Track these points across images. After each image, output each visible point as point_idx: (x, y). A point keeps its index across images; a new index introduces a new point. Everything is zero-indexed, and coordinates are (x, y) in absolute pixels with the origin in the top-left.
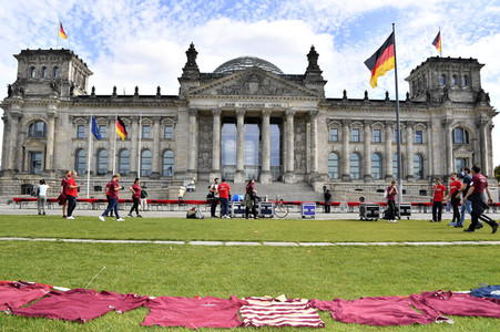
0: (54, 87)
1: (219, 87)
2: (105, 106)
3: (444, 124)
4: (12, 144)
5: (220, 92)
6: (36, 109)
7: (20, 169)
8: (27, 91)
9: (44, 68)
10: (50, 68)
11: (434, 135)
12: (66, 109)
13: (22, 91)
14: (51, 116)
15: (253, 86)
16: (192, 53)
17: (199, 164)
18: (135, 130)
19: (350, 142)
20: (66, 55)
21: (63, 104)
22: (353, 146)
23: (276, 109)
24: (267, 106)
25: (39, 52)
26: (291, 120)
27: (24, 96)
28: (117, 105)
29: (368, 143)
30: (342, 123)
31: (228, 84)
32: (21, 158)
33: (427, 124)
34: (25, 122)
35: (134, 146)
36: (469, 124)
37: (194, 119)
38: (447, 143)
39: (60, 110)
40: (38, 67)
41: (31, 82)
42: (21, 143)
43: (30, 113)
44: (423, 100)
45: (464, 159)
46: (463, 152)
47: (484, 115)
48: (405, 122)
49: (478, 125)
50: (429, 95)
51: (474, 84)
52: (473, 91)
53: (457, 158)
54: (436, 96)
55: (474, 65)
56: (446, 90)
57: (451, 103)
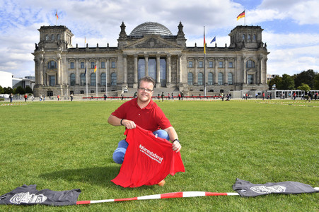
1: (136, 44)
2: (83, 53)
3: (242, 59)
5: (137, 46)
11: (238, 64)
15: (152, 44)
16: (123, 27)
17: (128, 79)
20: (62, 28)
23: (162, 54)
24: (158, 52)
26: (169, 59)
30: (194, 59)
31: (140, 43)
33: (235, 59)
35: (97, 71)
36: (255, 58)
38: (243, 67)
44: (234, 46)
45: (252, 75)
46: (251, 72)
47: (261, 54)
48: (224, 58)
49: (259, 59)
50: (236, 45)
51: (258, 39)
52: (257, 42)
53: (249, 75)
54: (239, 45)
55: (259, 29)
56: (243, 43)
57: (246, 49)
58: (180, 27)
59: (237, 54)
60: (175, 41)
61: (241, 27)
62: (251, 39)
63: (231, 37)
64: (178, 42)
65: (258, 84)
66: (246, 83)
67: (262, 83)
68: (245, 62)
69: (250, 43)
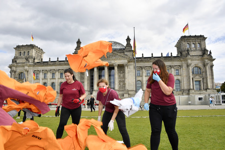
0: (27, 59)
2: (46, 66)
3: (188, 66)
6: (21, 68)
8: (18, 61)
9: (25, 52)
11: (183, 71)
12: (32, 68)
13: (16, 61)
14: (26, 70)
18: (57, 75)
19: (145, 76)
21: (30, 66)
23: (110, 64)
25: (22, 46)
26: (116, 68)
27: (16, 63)
28: (50, 65)
30: (141, 68)
33: (181, 66)
34: (17, 73)
35: (57, 81)
38: (189, 74)
39: (29, 68)
40: (22, 51)
41: (19, 58)
43: (19, 70)
44: (179, 55)
45: (199, 81)
46: (198, 78)
47: (206, 61)
48: (170, 66)
49: (205, 66)
50: (181, 53)
51: (203, 47)
52: (202, 50)
53: (195, 81)
54: (184, 53)
55: (202, 38)
56: (188, 50)
57: (191, 56)
58: (128, 40)
59: (183, 62)
60: (124, 52)
61: (185, 37)
62: (195, 47)
63: (177, 48)
64: (126, 53)
65: (206, 89)
66: (193, 89)
67: (209, 89)
68: (191, 68)
69: (194, 50)
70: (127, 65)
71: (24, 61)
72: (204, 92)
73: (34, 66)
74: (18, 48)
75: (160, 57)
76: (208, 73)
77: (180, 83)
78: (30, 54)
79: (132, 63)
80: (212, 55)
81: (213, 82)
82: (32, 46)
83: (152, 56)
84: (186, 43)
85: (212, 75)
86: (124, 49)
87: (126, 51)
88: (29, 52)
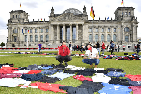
0: (19, 20)
1: (58, 19)
2: (31, 24)
3: (122, 26)
4: (9, 35)
5: (59, 20)
6: (15, 26)
7: (12, 41)
9: (16, 15)
10: (18, 15)
11: (119, 30)
12: (22, 26)
13: (11, 21)
14: (18, 27)
15: (67, 18)
16: (53, 9)
17: (54, 39)
18: (39, 30)
19: (95, 32)
21: (21, 24)
22: (96, 33)
23: (73, 24)
24: (71, 23)
25: (15, 11)
26: (77, 27)
27: (12, 23)
28: (34, 24)
29: (100, 32)
30: (93, 27)
31: (60, 18)
32: (12, 38)
33: (117, 27)
34: (12, 29)
35: (39, 34)
36: (130, 26)
37: (52, 27)
39: (20, 26)
40: (15, 15)
41: (13, 19)
42: (12, 34)
43: (13, 27)
44: (117, 19)
45: (128, 36)
46: (127, 34)
47: (133, 23)
48: (111, 26)
49: (132, 26)
50: (118, 18)
51: (132, 14)
52: (131, 17)
53: (126, 36)
54: (120, 18)
55: (132, 9)
56: (122, 17)
57: (124, 20)
58: (85, 8)
59: (119, 24)
60: (82, 17)
61: (121, 7)
62: (127, 14)
63: (116, 14)
64: (83, 17)
65: (132, 41)
66: (124, 41)
67: (134, 41)
68: (123, 28)
69: (126, 17)
70: (84, 25)
71: (17, 21)
72: (131, 43)
73: (23, 24)
74: (12, 12)
75: (104, 20)
76: (134, 31)
77: (116, 37)
78: (20, 17)
79: (87, 24)
80: (137, 20)
81: (136, 37)
82: (22, 11)
83: (100, 19)
84: (122, 12)
85: (136, 33)
86: (82, 14)
87: (83, 16)
88: (19, 15)
